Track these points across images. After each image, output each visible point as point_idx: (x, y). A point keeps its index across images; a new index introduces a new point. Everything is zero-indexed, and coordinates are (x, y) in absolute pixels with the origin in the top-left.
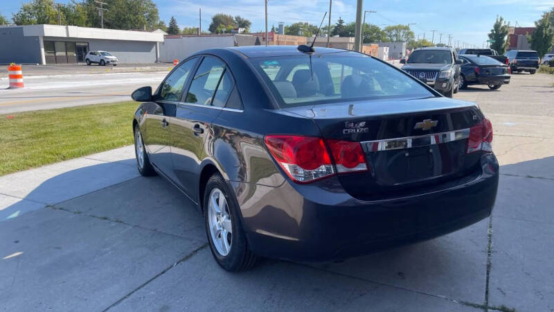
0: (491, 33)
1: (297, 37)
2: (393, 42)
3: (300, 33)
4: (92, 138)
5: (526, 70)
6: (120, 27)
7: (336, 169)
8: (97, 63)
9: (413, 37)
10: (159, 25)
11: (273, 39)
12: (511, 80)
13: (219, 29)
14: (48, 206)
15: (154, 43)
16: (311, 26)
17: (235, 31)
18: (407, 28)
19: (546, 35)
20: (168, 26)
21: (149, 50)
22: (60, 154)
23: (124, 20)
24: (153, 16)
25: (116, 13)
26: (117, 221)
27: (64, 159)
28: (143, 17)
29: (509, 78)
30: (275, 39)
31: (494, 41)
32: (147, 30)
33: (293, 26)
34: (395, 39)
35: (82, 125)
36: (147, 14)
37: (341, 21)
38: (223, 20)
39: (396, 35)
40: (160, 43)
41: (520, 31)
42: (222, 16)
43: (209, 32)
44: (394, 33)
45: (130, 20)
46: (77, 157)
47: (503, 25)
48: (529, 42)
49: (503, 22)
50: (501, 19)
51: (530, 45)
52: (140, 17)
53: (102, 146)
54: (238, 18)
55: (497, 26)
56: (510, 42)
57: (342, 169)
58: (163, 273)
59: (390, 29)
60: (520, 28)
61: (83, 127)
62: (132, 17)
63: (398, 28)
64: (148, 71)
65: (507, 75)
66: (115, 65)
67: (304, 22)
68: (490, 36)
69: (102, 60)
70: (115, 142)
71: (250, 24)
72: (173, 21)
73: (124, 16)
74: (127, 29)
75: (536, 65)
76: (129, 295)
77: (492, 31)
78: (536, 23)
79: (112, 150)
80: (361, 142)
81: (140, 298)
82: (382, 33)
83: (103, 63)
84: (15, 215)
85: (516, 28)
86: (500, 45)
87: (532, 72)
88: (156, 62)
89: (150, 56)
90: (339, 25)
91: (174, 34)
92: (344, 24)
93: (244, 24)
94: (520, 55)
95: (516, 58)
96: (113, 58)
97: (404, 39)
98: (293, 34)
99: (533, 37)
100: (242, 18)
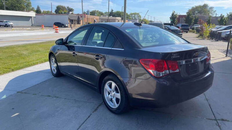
0: (171, 17)
1: (94, 16)
2: (133, 19)
3: (96, 14)
4: (22, 61)
5: (184, 32)
6: (13, 10)
7: (169, 72)
8: (3, 26)
9: (141, 18)
10: (32, 9)
11: (85, 17)
12: (183, 35)
13: (60, 12)
14: (18, 92)
15: (31, 17)
16: (100, 12)
17: (68, 13)
18: (138, 14)
19: (191, 18)
20: (36, 9)
21: (28, 20)
22: (11, 68)
23: (15, 7)
24: (28, 5)
25: (11, 3)
26: (55, 97)
27: (13, 70)
28: (24, 5)
29: (182, 34)
30: (86, 17)
31: (172, 20)
32: (26, 11)
33: (92, 11)
34: (134, 18)
35: (14, 55)
36: (26, 4)
37: (112, 10)
38: (61, 8)
39: (134, 17)
40: (33, 17)
41: (181, 16)
42: (61, 6)
43: (55, 13)
44: (133, 16)
45: (18, 6)
46: (19, 70)
47: (175, 14)
48: (185, 21)
49: (175, 13)
50: (174, 12)
51: (185, 22)
52: (23, 6)
53: (29, 64)
54: (68, 7)
55: (173, 14)
56: (178, 20)
57: (171, 71)
58: (89, 117)
59: (132, 14)
60: (180, 15)
61: (15, 56)
62: (18, 5)
63: (135, 14)
64: (29, 30)
65: (181, 33)
66: (12, 27)
67: (97, 10)
68: (170, 18)
69: (6, 25)
70: (34, 62)
71: (73, 10)
72: (38, 7)
73: (15, 5)
74: (16, 11)
75: (188, 29)
76: (80, 127)
77: (171, 16)
78: (187, 13)
79: (34, 66)
80: (178, 61)
81: (85, 128)
82: (129, 16)
83: (6, 26)
84: (4, 97)
85: (179, 15)
86: (174, 22)
87: (187, 32)
88: (32, 25)
89: (29, 23)
90: (112, 12)
91: (39, 13)
92: (113, 12)
93: (71, 10)
94: (182, 26)
95: (181, 27)
96: (12, 23)
97: (137, 19)
98: (92, 15)
99: (186, 19)
100: (69, 7)
